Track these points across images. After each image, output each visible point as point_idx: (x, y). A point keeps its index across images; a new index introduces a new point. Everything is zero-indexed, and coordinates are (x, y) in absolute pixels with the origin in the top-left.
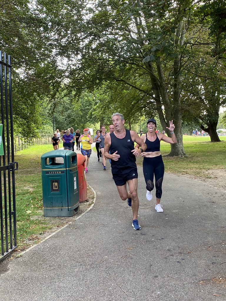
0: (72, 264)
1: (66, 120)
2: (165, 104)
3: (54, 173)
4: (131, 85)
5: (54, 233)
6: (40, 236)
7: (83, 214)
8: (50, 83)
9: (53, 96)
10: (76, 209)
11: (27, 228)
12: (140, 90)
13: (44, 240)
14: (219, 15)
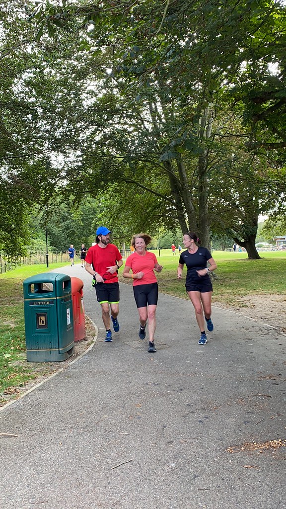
0: (60, 427)
1: (63, 232)
2: (189, 211)
3: (41, 304)
4: (145, 188)
5: (39, 385)
6: (20, 388)
7: (79, 357)
8: (42, 186)
9: (46, 202)
10: (70, 352)
11: (4, 378)
12: (157, 195)
13: (25, 394)
14: (253, 99)
